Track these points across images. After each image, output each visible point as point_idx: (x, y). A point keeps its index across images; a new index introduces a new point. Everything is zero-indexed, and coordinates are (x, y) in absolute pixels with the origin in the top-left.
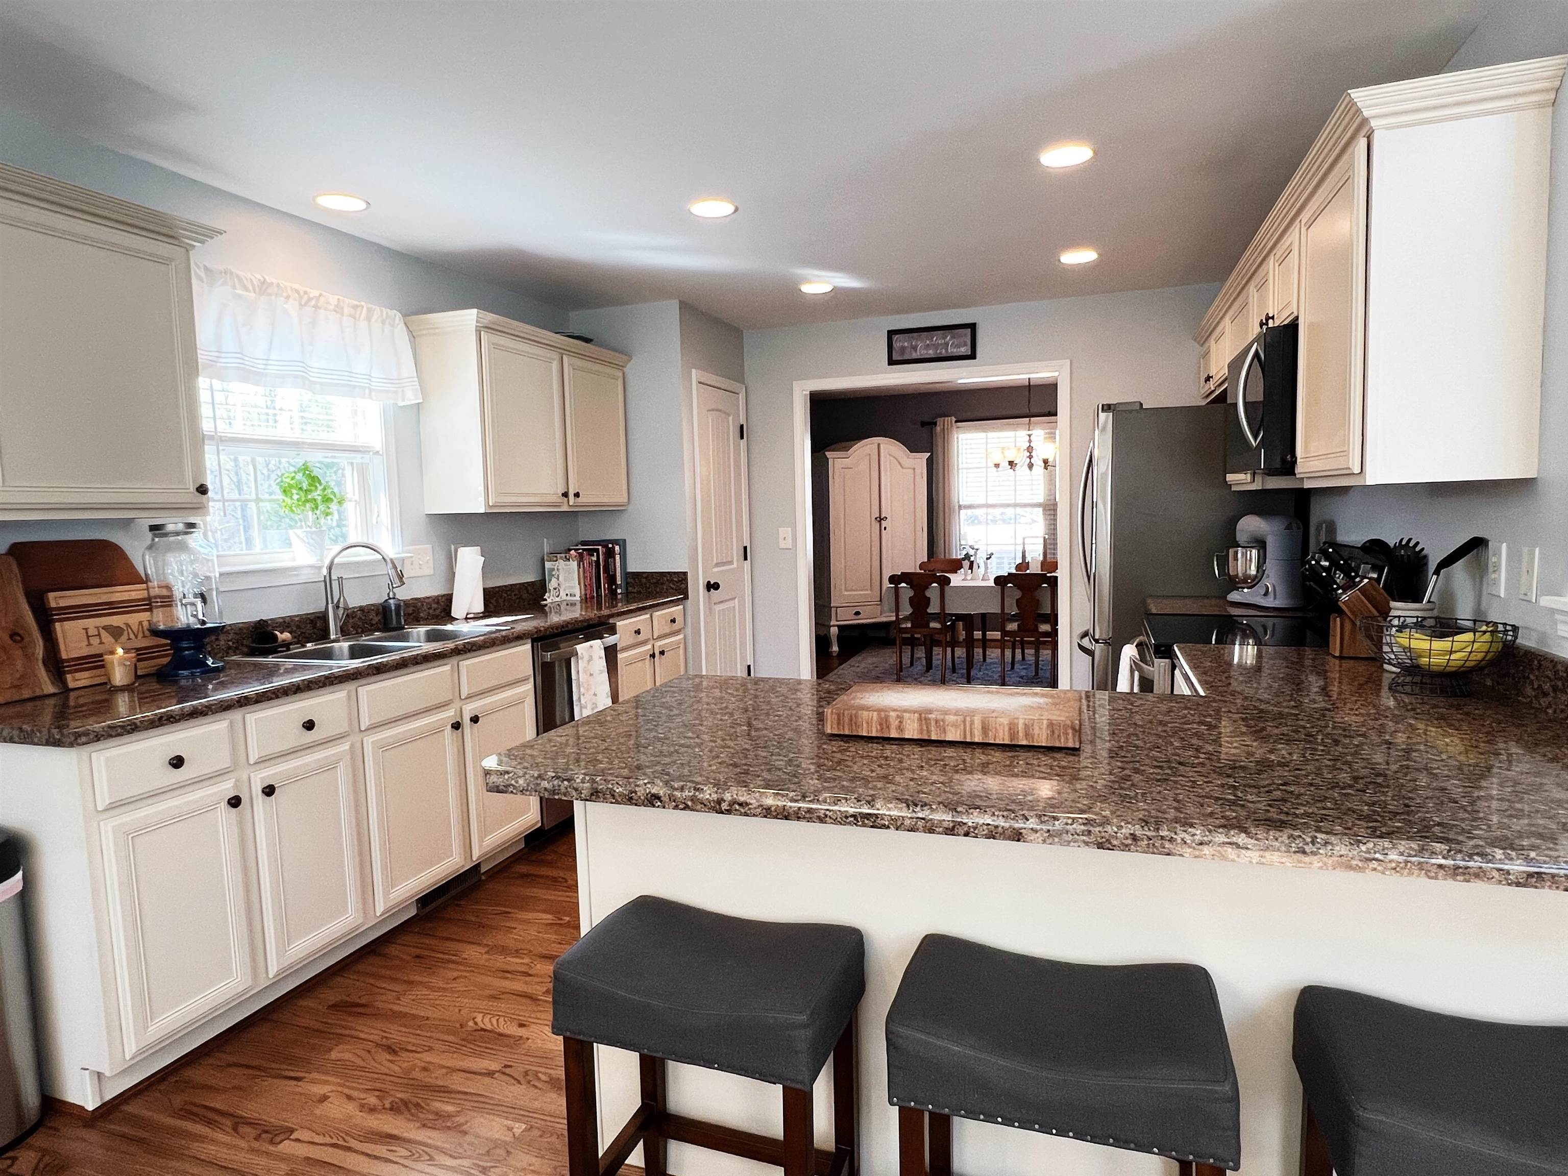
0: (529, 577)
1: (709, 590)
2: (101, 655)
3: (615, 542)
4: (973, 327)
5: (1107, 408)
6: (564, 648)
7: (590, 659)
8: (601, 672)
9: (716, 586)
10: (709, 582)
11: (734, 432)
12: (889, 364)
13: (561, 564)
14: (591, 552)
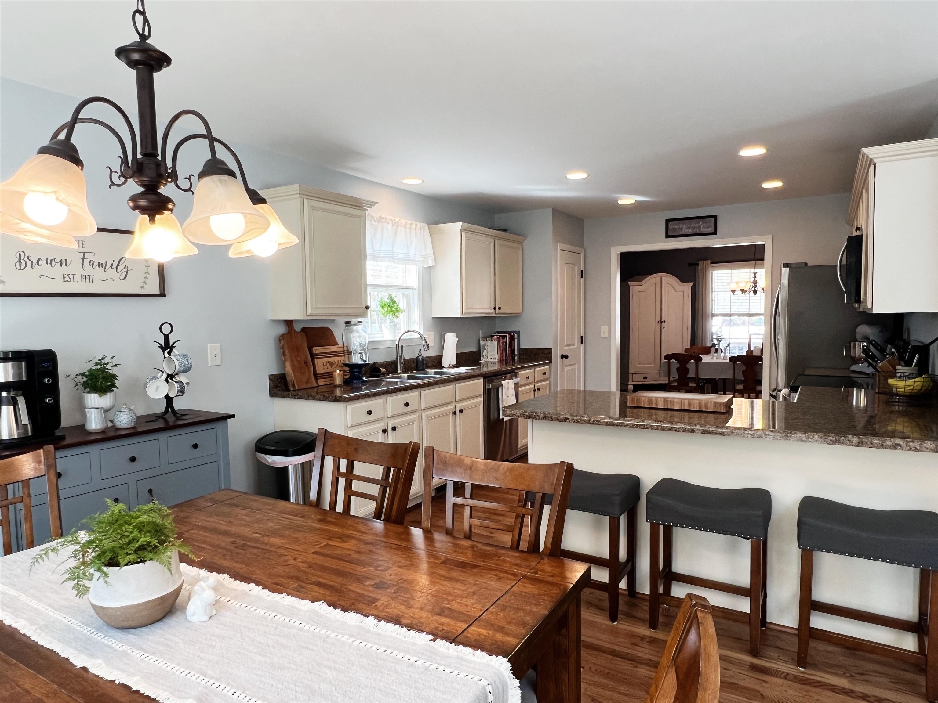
0: (473, 349)
1: (562, 359)
2: (332, 372)
3: (515, 332)
4: (715, 217)
5: (786, 265)
6: (496, 382)
7: (508, 389)
8: (513, 395)
9: (566, 357)
10: (562, 355)
11: (577, 275)
12: (666, 237)
13: (489, 343)
14: (503, 337)
